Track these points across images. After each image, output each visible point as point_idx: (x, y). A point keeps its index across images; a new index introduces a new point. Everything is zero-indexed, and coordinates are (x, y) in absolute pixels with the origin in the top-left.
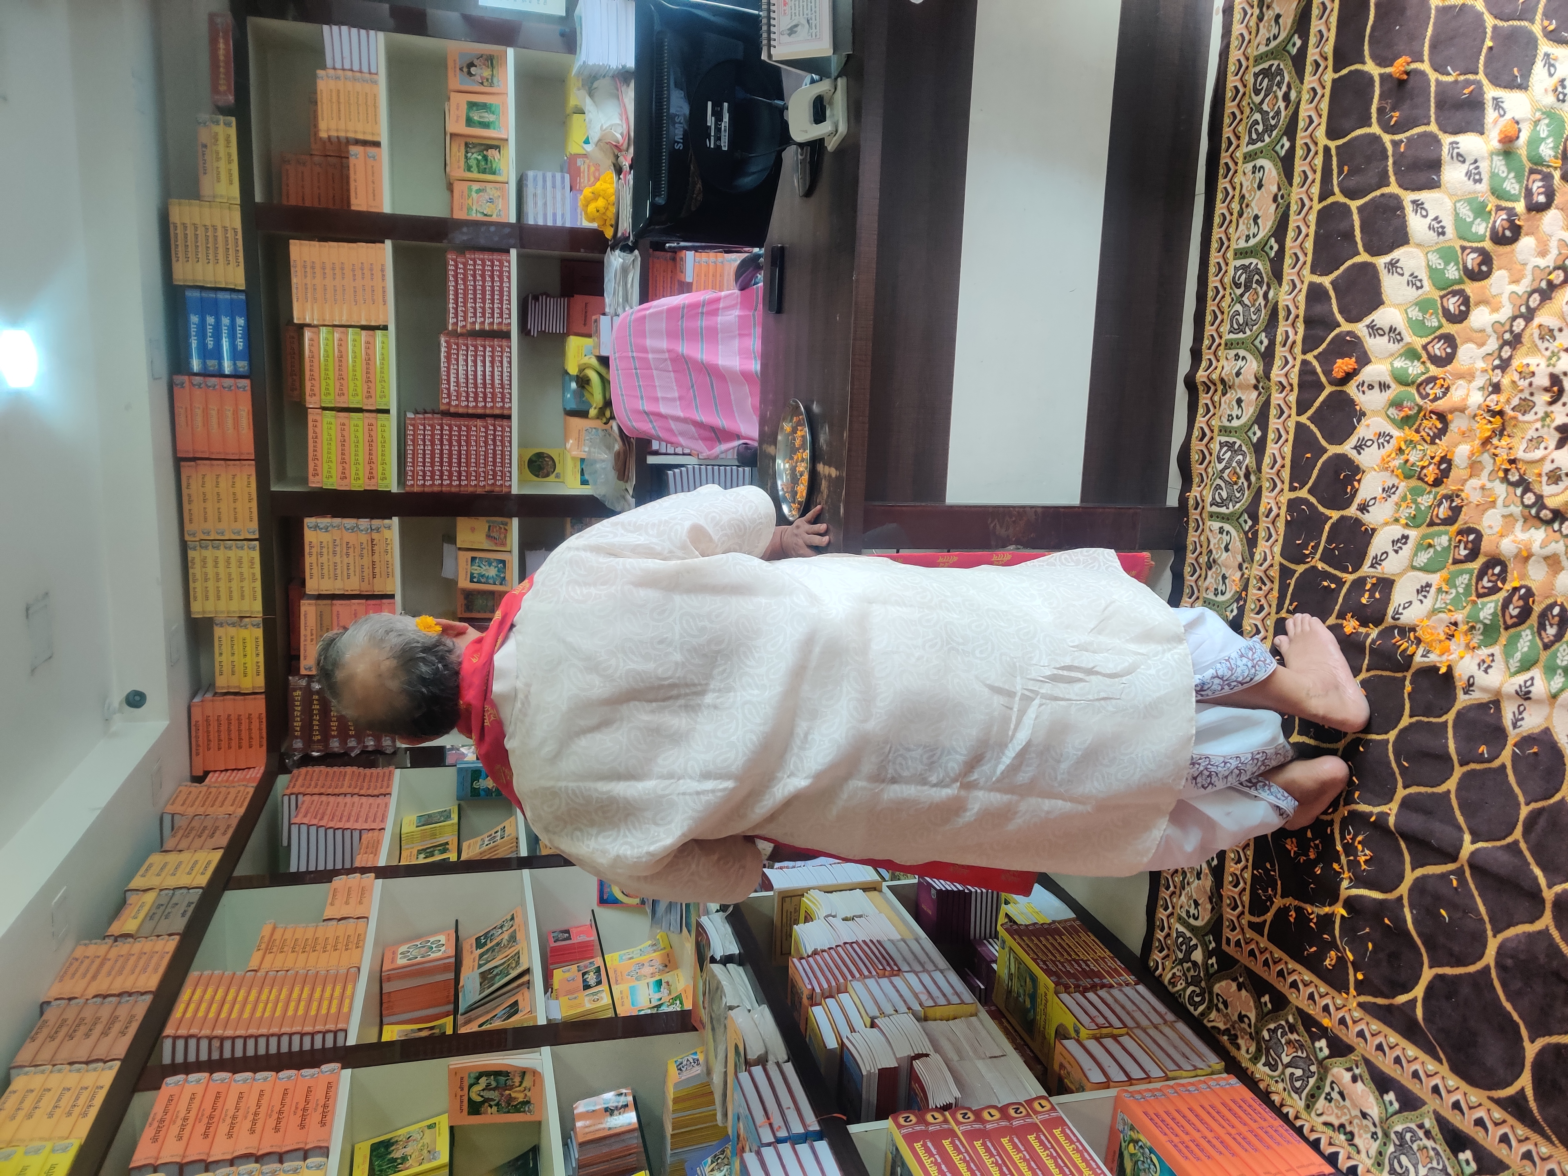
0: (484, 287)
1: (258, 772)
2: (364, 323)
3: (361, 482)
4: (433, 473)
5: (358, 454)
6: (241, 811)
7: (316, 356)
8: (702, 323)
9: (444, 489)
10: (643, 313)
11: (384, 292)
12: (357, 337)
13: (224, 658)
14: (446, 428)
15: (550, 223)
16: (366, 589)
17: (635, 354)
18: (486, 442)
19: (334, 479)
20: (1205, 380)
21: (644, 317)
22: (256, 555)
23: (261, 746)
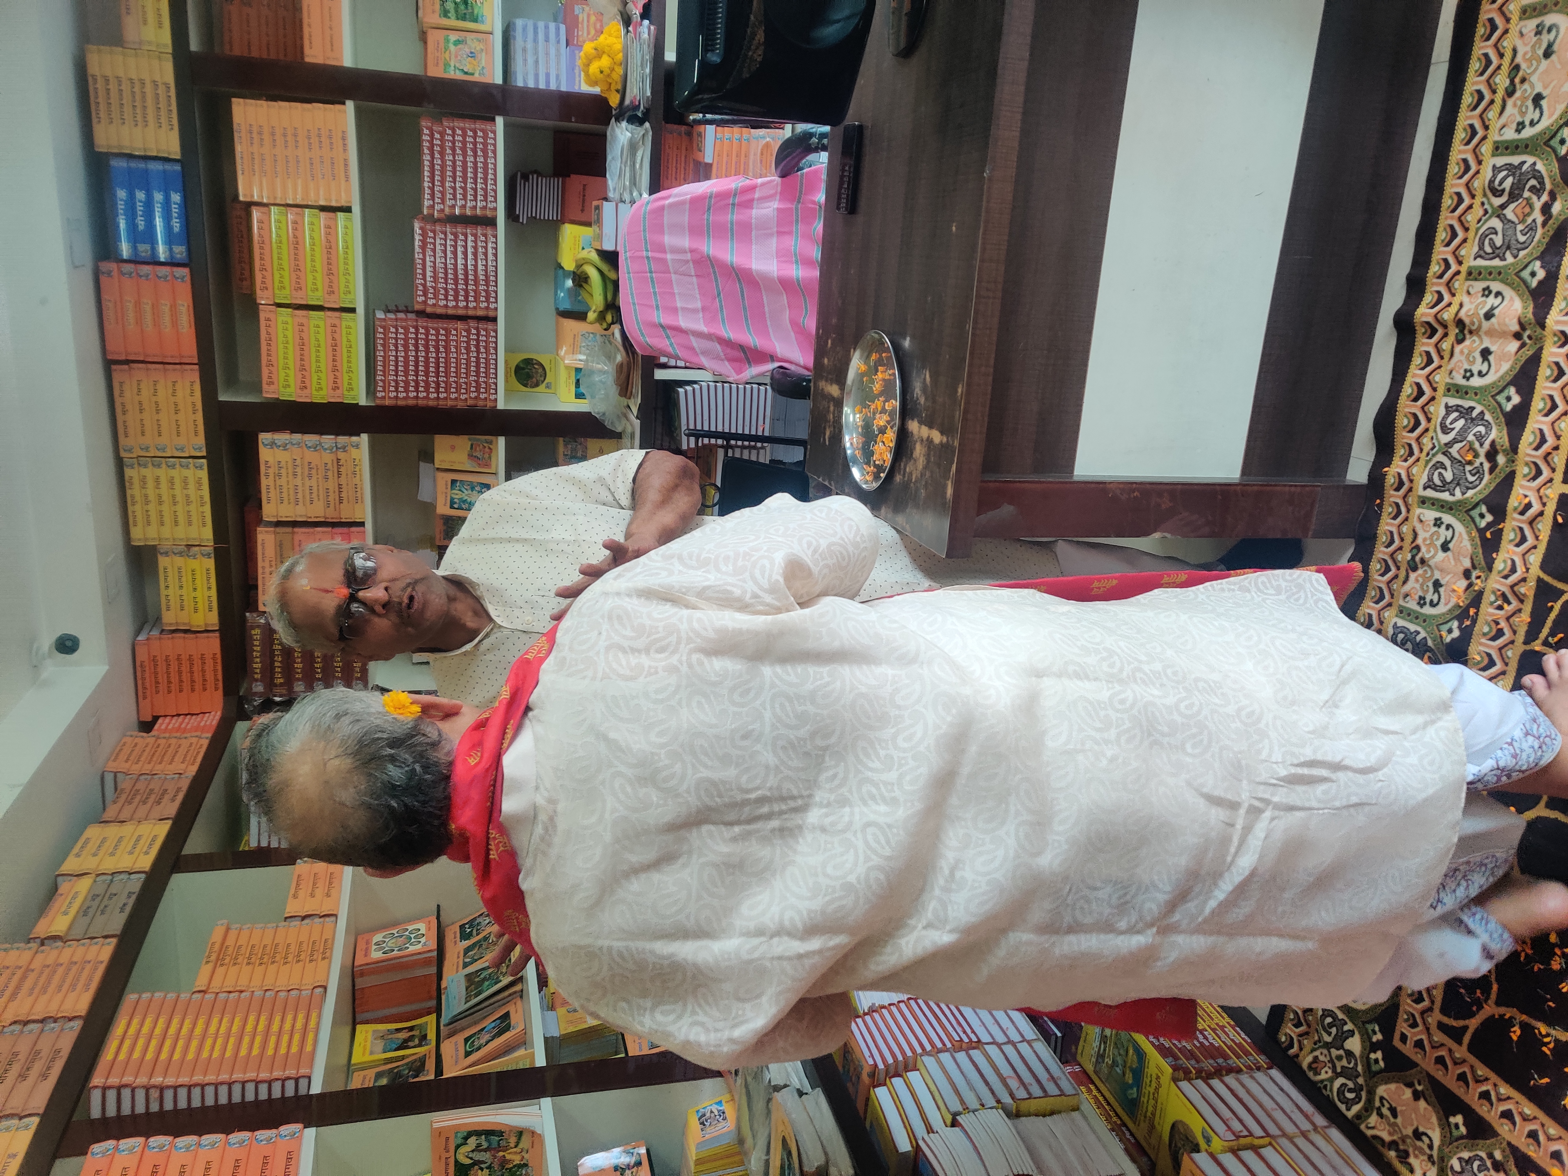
0: (465, 163)
1: (213, 719)
2: (322, 203)
3: (324, 392)
4: (407, 383)
5: (319, 359)
6: (193, 770)
7: (267, 241)
8: (732, 217)
9: (420, 402)
10: (661, 203)
11: (346, 165)
12: (315, 221)
13: (170, 591)
14: (422, 330)
15: (542, 86)
16: (331, 515)
17: (650, 254)
18: (468, 349)
19: (292, 389)
20: (1430, 319)
21: (662, 208)
22: (204, 475)
23: (216, 689)
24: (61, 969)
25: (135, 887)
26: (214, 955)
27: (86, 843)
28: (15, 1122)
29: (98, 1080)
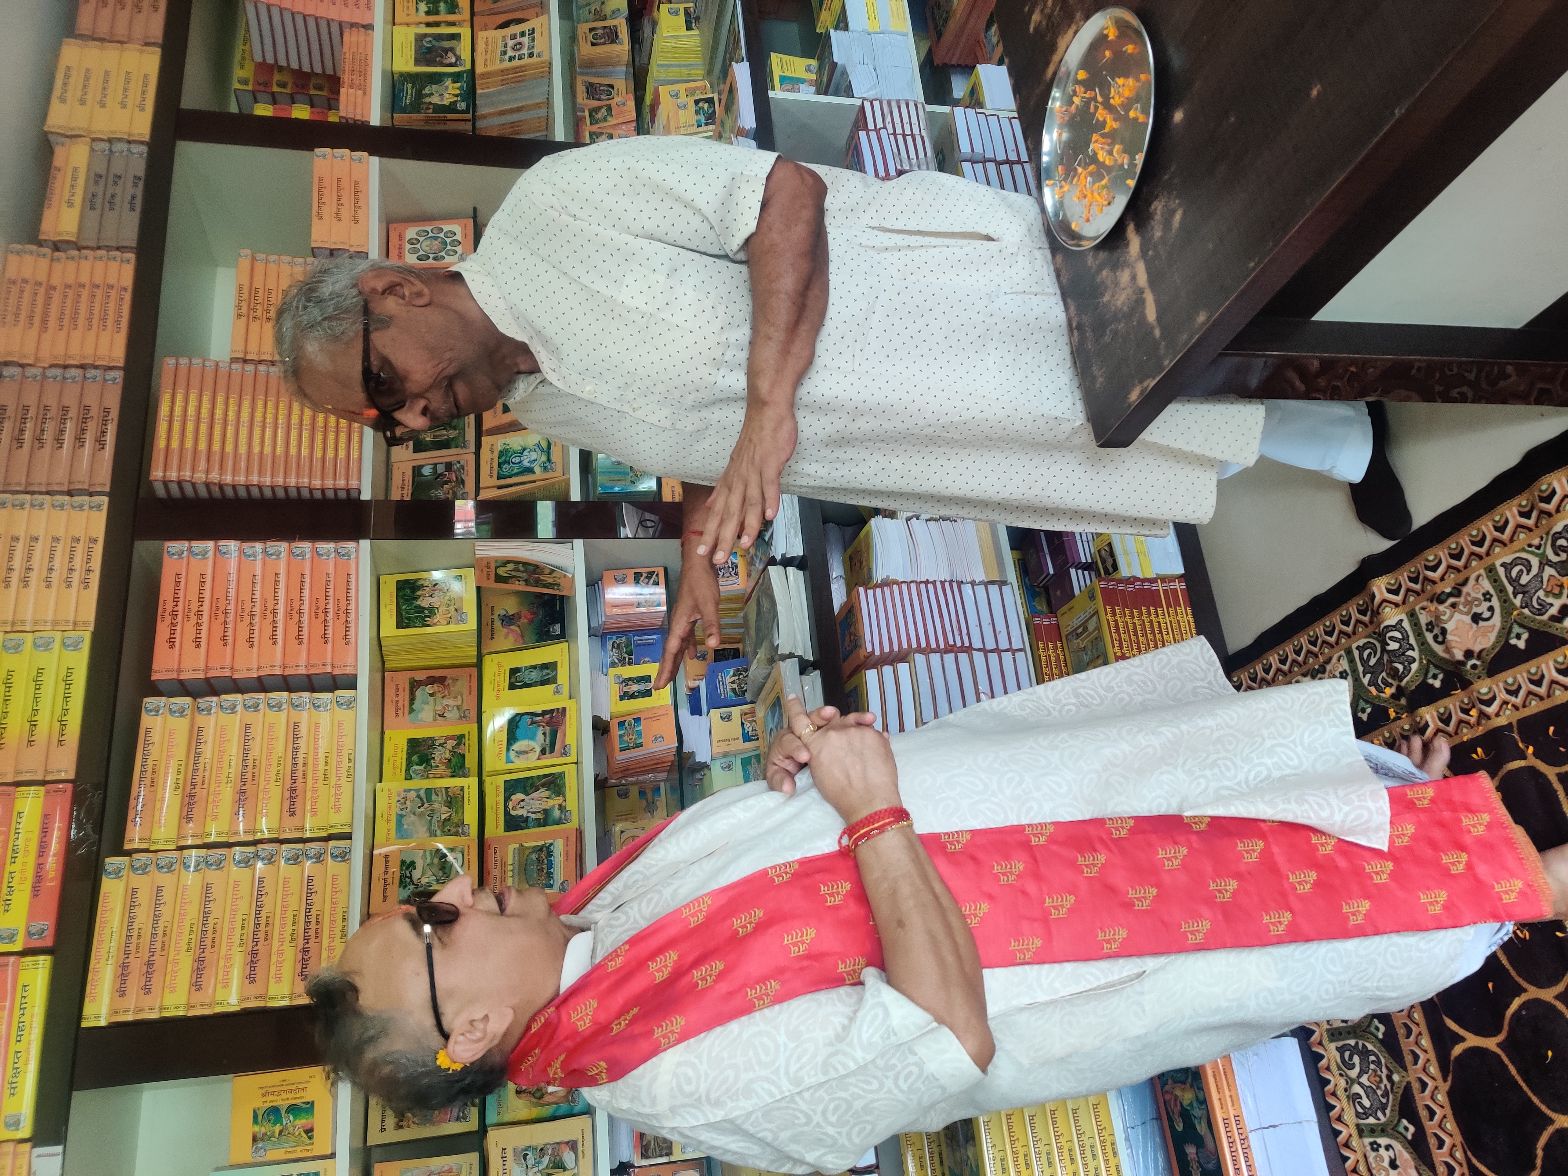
24: (85, 293)
25: (139, 167)
26: (244, 305)
27: (67, 76)
28: (86, 498)
29: (157, 474)
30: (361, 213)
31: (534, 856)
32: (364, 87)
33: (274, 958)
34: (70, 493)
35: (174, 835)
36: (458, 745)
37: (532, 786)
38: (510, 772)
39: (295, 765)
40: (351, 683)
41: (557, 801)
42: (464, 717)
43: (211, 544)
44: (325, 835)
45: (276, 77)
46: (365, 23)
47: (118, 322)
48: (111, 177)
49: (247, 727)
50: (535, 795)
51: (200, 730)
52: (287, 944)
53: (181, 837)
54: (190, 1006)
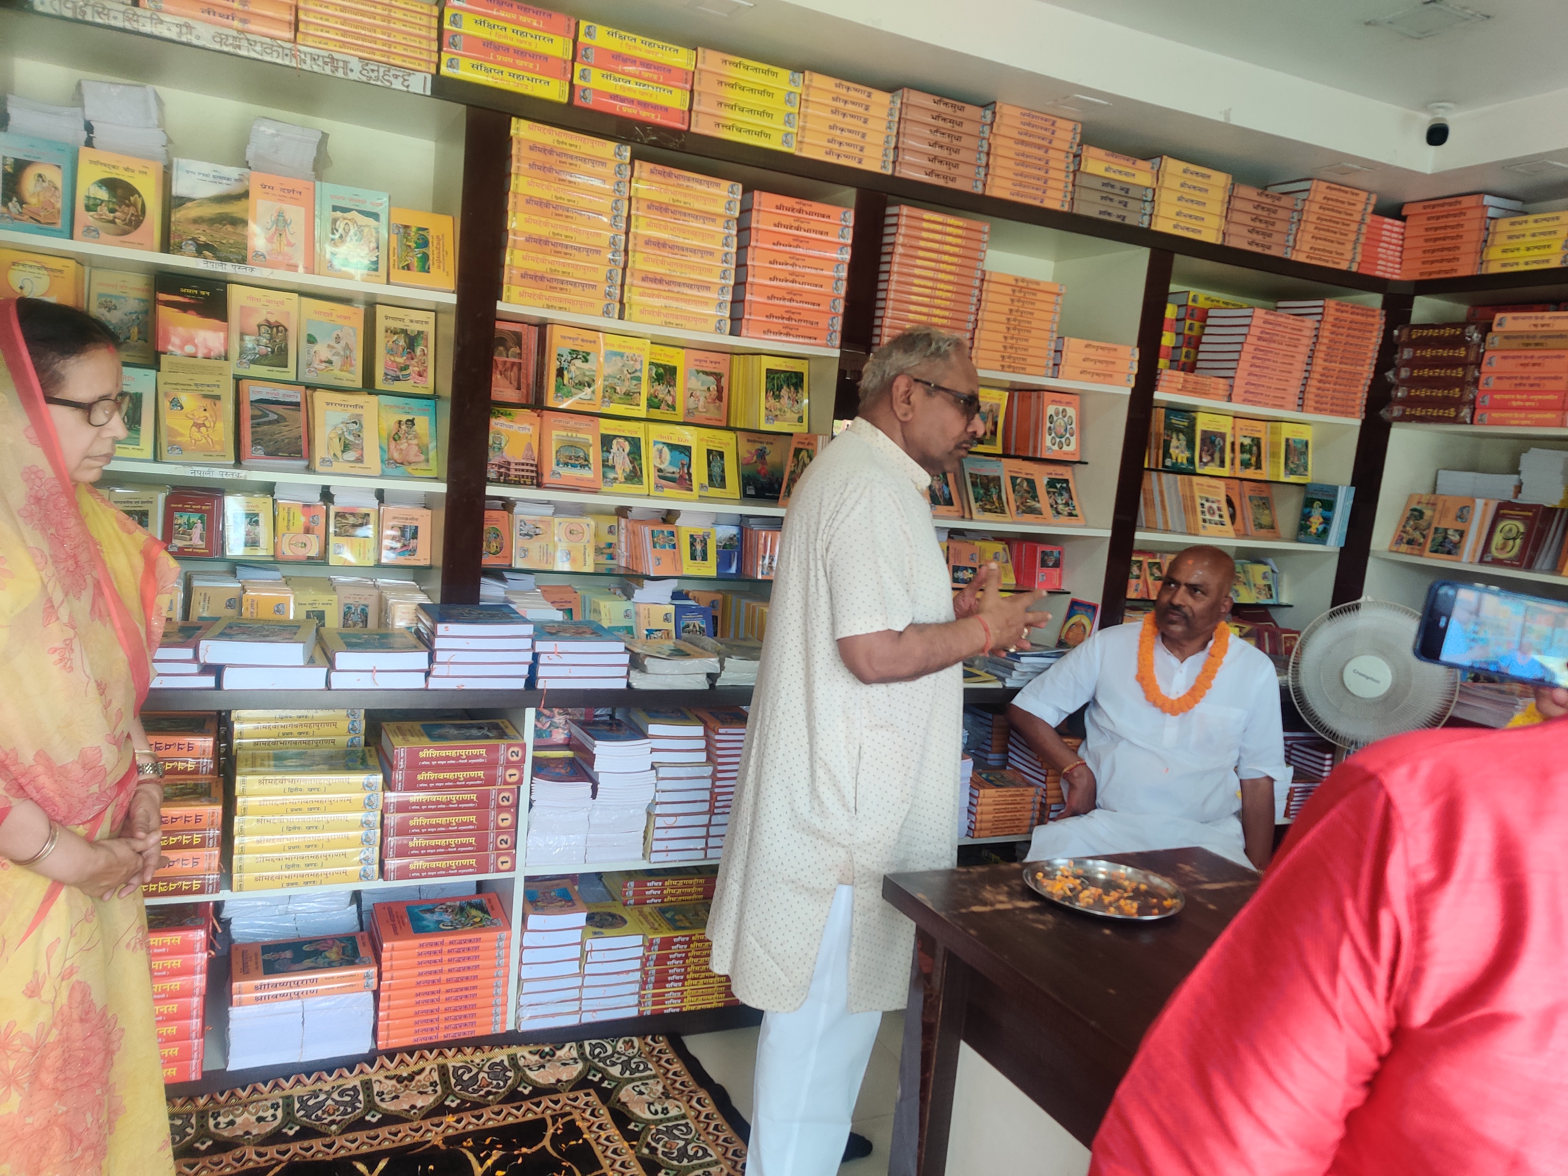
13: (1531, 225)
24: (1042, 173)
25: (1132, 220)
26: (1025, 285)
27: (1203, 176)
28: (891, 159)
29: (905, 210)
30: (1089, 376)
31: (582, 454)
32: (1183, 390)
33: (541, 256)
34: (896, 148)
35: (640, 195)
36: (668, 405)
37: (634, 459)
38: (647, 443)
39: (679, 284)
40: (735, 331)
41: (621, 476)
42: (689, 412)
43: (850, 241)
44: (625, 301)
45: (1197, 324)
46: (1233, 396)
47: (1018, 194)
48: (1125, 200)
49: (711, 253)
50: (627, 460)
51: (714, 220)
52: (549, 266)
53: (638, 200)
54: (516, 195)
